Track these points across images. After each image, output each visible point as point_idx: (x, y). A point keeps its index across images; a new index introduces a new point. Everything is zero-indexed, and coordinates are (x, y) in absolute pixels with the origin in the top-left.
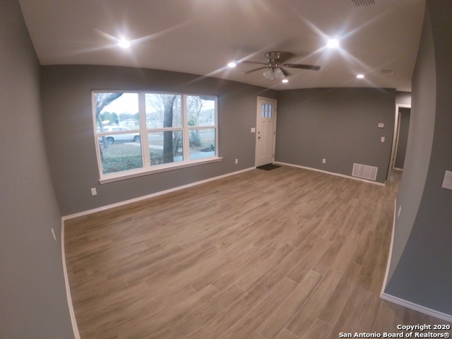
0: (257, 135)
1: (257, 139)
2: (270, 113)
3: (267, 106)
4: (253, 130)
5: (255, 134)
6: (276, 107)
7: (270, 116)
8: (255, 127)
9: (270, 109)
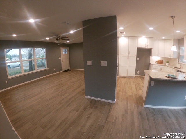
0: (62, 60)
1: (62, 61)
2: (66, 52)
3: (65, 50)
4: (60, 58)
5: (61, 59)
6: (68, 50)
7: (66, 53)
8: (61, 57)
9: (66, 51)
